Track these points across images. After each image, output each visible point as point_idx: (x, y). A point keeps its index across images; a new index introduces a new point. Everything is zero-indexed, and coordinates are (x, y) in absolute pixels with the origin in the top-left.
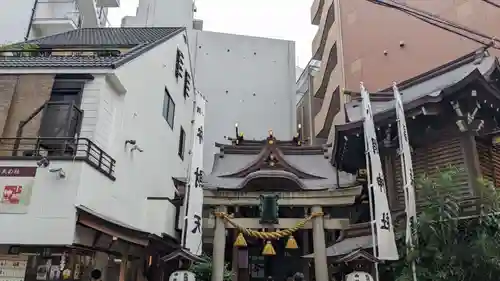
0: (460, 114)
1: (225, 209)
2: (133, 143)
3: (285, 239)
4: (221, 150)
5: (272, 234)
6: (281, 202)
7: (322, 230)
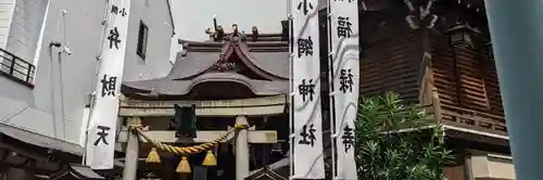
0: (411, 8)
1: (139, 121)
2: (58, 45)
3: (203, 154)
4: (184, 48)
5: (188, 150)
6: (198, 112)
7: (246, 144)
